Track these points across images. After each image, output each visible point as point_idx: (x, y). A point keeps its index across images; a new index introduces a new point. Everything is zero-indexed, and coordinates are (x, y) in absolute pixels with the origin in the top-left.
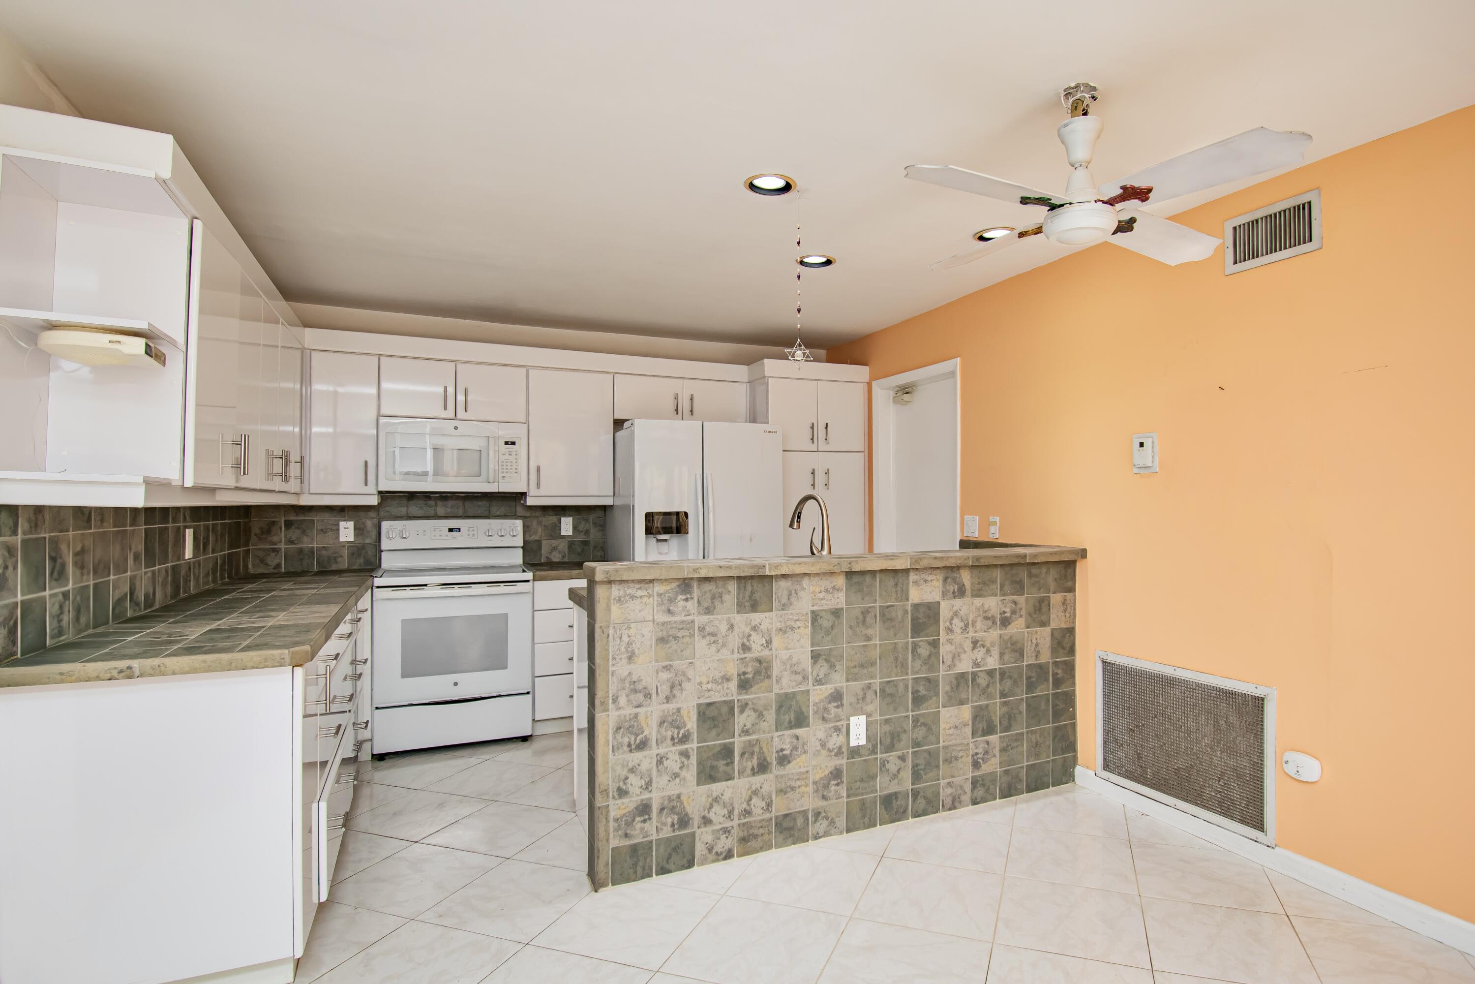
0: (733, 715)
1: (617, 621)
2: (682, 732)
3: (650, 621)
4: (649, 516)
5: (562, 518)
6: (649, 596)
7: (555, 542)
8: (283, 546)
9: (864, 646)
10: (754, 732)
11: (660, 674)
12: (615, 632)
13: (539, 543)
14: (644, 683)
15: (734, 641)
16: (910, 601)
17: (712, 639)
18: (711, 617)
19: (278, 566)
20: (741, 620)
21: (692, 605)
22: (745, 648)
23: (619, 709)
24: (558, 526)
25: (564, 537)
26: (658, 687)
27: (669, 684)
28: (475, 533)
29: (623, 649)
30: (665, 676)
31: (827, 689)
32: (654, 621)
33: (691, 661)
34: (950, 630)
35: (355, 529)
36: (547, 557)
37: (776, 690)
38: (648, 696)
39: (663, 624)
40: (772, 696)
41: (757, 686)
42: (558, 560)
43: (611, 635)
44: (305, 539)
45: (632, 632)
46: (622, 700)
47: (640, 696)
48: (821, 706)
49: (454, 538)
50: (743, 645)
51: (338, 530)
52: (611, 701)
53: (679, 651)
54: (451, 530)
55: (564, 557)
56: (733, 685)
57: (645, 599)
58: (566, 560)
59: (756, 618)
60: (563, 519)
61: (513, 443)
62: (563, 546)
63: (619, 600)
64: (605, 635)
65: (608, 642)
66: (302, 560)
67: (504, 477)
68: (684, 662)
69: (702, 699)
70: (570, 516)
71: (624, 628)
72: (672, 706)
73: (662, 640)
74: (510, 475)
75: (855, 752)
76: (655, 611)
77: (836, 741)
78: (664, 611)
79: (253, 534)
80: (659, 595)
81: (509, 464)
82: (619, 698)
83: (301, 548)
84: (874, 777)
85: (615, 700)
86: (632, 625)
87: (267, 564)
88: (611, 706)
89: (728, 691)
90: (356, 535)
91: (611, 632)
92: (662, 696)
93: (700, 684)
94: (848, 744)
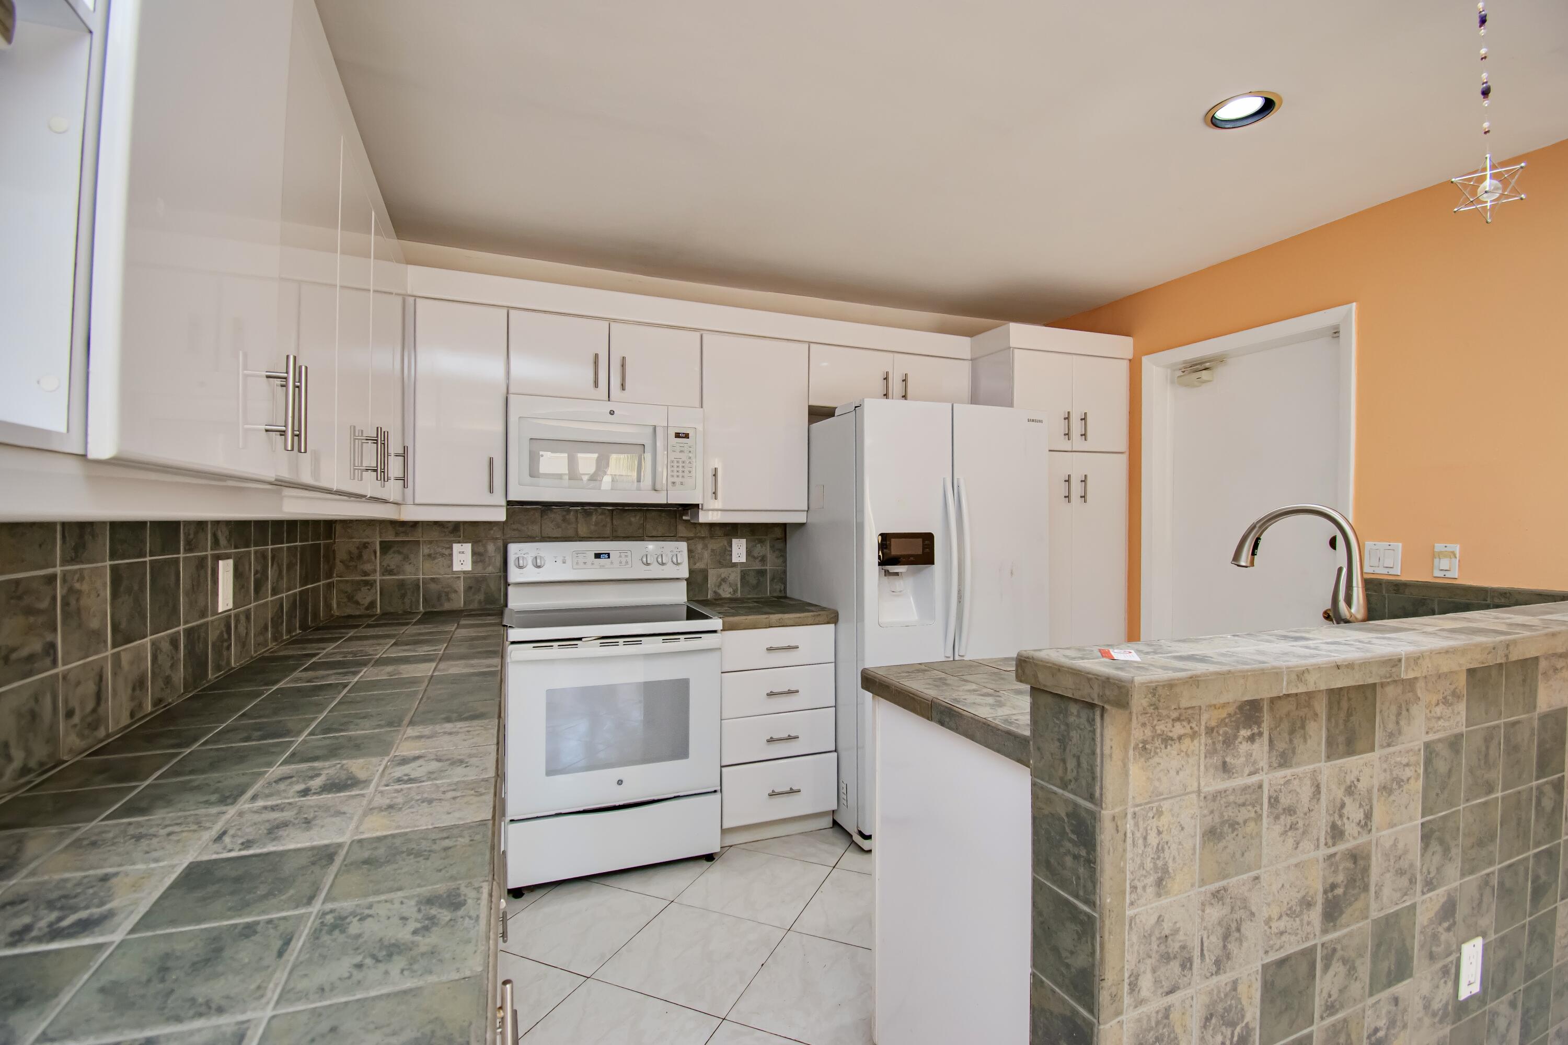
0: (1314, 977)
1: (1138, 801)
2: (1238, 1030)
3: (1193, 792)
4: (886, 540)
5: (733, 540)
6: (1194, 735)
7: (724, 572)
8: (378, 577)
9: (1485, 803)
10: (1342, 1007)
11: (1208, 911)
12: (1136, 825)
13: (704, 573)
14: (1181, 936)
15: (1321, 822)
16: (1538, 710)
17: (1289, 820)
18: (1287, 772)
19: (372, 604)
20: (1327, 770)
21: (1260, 748)
22: (1336, 833)
23: (1140, 1003)
24: (728, 551)
25: (735, 565)
26: (1205, 939)
27: (1220, 931)
28: (629, 559)
29: (1149, 865)
30: (1215, 913)
31: (1439, 895)
32: (1199, 791)
33: (1253, 874)
35: (474, 553)
36: (715, 592)
37: (1374, 914)
38: (1187, 964)
39: (1215, 796)
40: (1366, 925)
41: (1349, 911)
42: (729, 596)
43: (1129, 835)
44: (408, 568)
45: (1165, 820)
46: (1146, 982)
47: (1175, 966)
48: (1429, 931)
49: (602, 567)
50: (1334, 826)
51: (451, 555)
52: (1126, 988)
53: (1238, 855)
54: (598, 556)
55: (735, 591)
56: (1315, 915)
57: (1187, 741)
58: (739, 595)
59: (1353, 763)
60: (735, 542)
61: (687, 436)
62: (734, 576)
63: (1144, 748)
64: (1121, 834)
65: (1125, 850)
66: (403, 596)
67: (674, 483)
68: (1245, 876)
69: (1270, 953)
70: (742, 537)
71: (1151, 814)
72: (1224, 979)
73: (1212, 834)
74: (680, 479)
75: (1465, 1010)
76: (1202, 767)
77: (1442, 994)
78: (1216, 768)
79: (337, 561)
80: (1210, 731)
81: (681, 465)
82: (1140, 978)
83: (403, 580)
85: (1133, 986)
86: (1166, 805)
87: (357, 603)
88: (1127, 1000)
89: (1309, 929)
90: (474, 562)
91: (1130, 826)
92: (1210, 958)
93: (1268, 921)
94: (1457, 996)
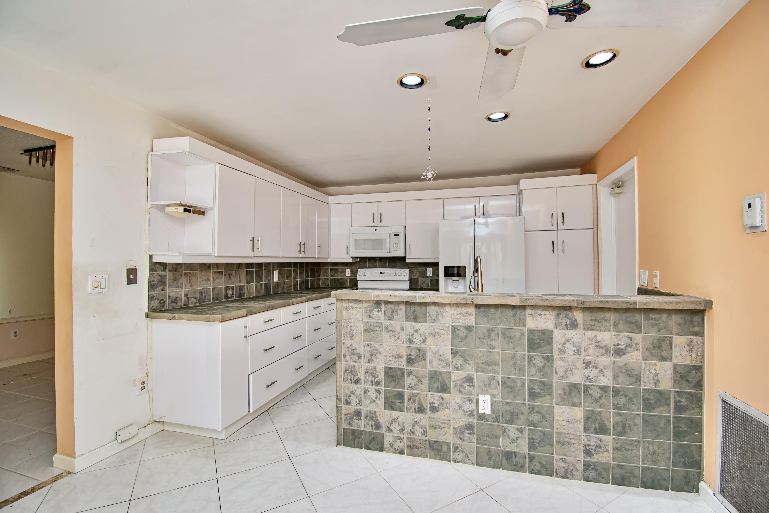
0: (404, 376)
1: (345, 319)
2: (376, 379)
3: (361, 320)
4: (446, 268)
5: (427, 268)
6: (360, 308)
7: (424, 279)
8: (330, 277)
9: (489, 352)
10: (416, 389)
11: (366, 348)
12: (344, 323)
13: (417, 280)
14: (358, 350)
15: (404, 337)
16: (527, 327)
17: (392, 334)
18: (392, 322)
19: (328, 285)
20: (409, 326)
21: (381, 315)
22: (411, 341)
23: (346, 360)
24: (426, 272)
25: (428, 277)
26: (365, 354)
27: (370, 354)
28: (390, 274)
29: (348, 333)
30: (368, 349)
31: (463, 374)
32: (363, 320)
33: (381, 343)
34: (562, 351)
35: (351, 271)
36: (421, 286)
37: (429, 367)
38: (360, 357)
39: (367, 323)
40: (426, 371)
41: (417, 364)
42: (425, 288)
43: (342, 325)
44: (336, 275)
45: (352, 325)
46: (348, 357)
47: (356, 357)
48: (458, 383)
49: (382, 276)
50: (409, 339)
51: (346, 272)
52: (342, 357)
53: (375, 337)
54: (381, 273)
55: (428, 286)
56: (404, 360)
57: (358, 309)
58: (429, 288)
59: (417, 325)
60: (428, 269)
61: (398, 235)
62: (428, 281)
63: (346, 308)
64: (340, 324)
65: (341, 328)
66: (335, 282)
67: (394, 250)
68: (378, 343)
69: (387, 364)
70: (430, 267)
71: (348, 322)
72: (371, 365)
73: (366, 331)
74: (396, 249)
75: (482, 417)
76: (363, 315)
77: (468, 407)
78: (367, 316)
79: (321, 272)
80: (365, 308)
81: (396, 244)
82: (346, 356)
83: (335, 278)
84: (497, 437)
85: (344, 356)
86: (352, 321)
87: (325, 284)
88: (343, 359)
89: (401, 363)
90: (351, 274)
91: (342, 323)
92: (367, 359)
93: (386, 356)
94: (478, 411)
